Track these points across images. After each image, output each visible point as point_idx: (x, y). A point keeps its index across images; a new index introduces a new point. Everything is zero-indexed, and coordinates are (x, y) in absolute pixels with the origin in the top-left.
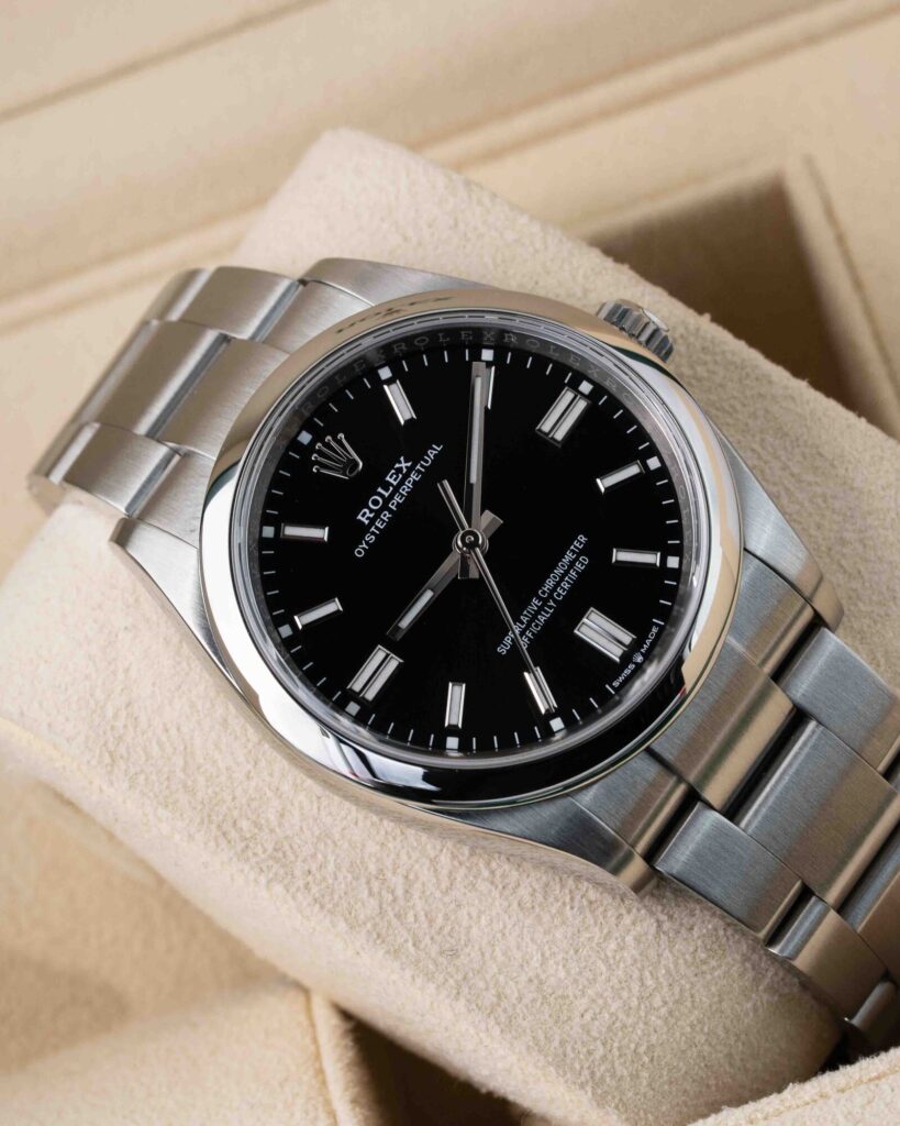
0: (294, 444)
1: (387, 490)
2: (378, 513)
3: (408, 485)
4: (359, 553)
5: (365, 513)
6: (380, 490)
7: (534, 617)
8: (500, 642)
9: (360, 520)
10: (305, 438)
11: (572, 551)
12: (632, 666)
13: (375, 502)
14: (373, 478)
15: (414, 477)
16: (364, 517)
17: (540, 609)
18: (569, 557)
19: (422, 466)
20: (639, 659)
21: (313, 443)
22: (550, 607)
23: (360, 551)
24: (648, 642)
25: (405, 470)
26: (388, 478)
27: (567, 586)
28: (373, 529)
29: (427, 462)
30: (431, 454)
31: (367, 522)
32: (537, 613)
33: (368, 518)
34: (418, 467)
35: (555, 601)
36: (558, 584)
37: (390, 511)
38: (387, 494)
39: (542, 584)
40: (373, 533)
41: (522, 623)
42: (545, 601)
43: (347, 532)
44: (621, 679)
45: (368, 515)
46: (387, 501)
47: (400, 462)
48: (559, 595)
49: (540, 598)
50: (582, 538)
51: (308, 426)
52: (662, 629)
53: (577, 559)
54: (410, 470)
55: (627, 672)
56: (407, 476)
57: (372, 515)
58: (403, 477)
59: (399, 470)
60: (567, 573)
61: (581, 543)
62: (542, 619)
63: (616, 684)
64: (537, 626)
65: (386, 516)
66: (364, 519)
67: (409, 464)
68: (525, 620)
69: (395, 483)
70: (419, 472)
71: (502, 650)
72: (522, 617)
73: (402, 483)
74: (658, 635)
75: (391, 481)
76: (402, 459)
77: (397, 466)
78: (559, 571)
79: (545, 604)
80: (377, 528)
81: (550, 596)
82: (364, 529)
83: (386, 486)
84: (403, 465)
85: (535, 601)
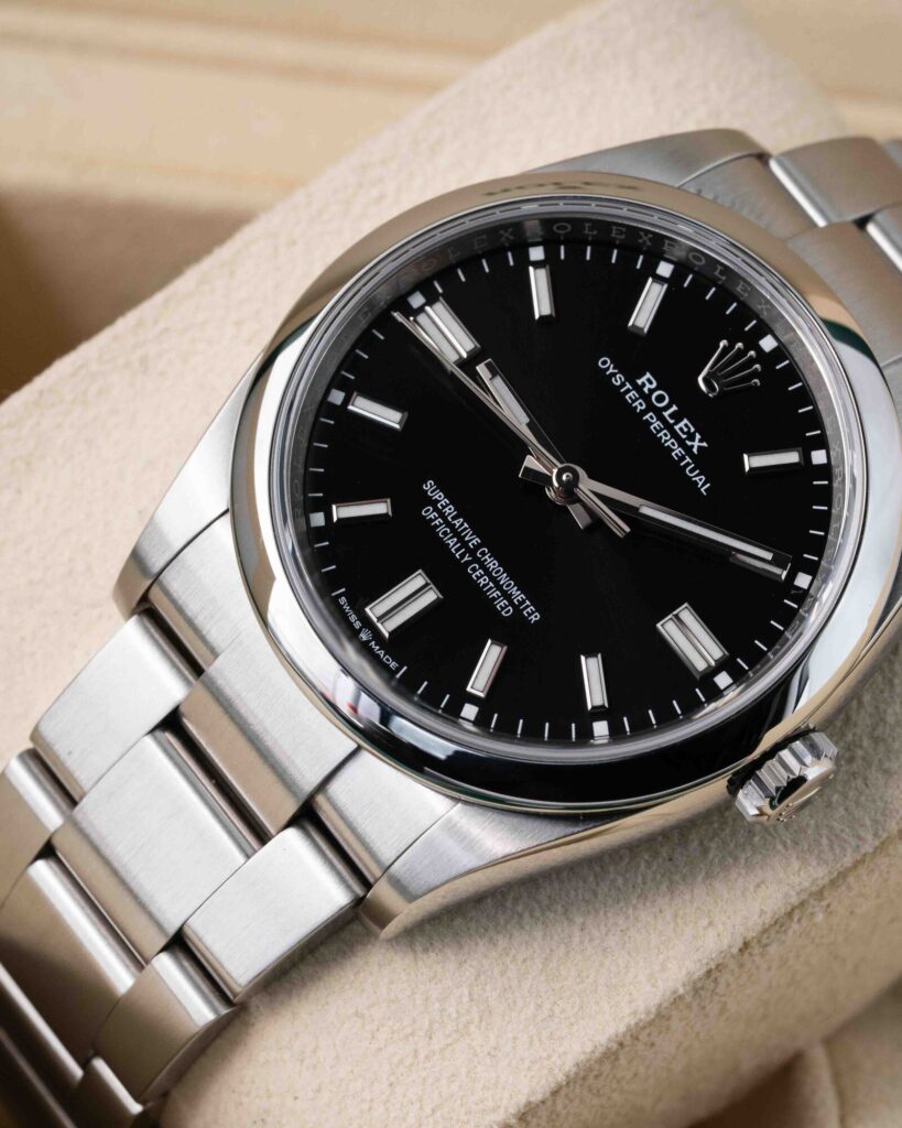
0: (763, 330)
1: (671, 416)
2: (646, 398)
3: (669, 442)
4: (604, 363)
5: (651, 383)
6: (674, 408)
7: (456, 533)
8: (440, 486)
9: (645, 374)
10: (768, 344)
11: (524, 601)
12: (358, 625)
13: (660, 399)
14: (690, 404)
15: (677, 451)
16: (647, 381)
17: (465, 544)
18: (518, 595)
19: (688, 464)
20: (364, 636)
21: (759, 350)
22: (462, 556)
23: (606, 364)
24: (382, 653)
25: (689, 443)
26: (685, 421)
27: (481, 581)
28: (628, 386)
29: (691, 471)
30: (700, 480)
31: (639, 382)
32: (461, 539)
33: (644, 385)
34: (688, 459)
35: (468, 563)
36: (487, 572)
37: (644, 412)
38: (666, 414)
39: (494, 555)
40: (623, 385)
41: (453, 518)
42: (472, 552)
43: (636, 353)
44: (347, 608)
45: (648, 386)
46: (659, 413)
48: (474, 570)
49: (477, 547)
50: (533, 619)
51: (780, 352)
52: (392, 673)
53: (511, 603)
54: (689, 450)
55: (353, 618)
56: (681, 443)
57: (646, 390)
58: (681, 438)
59: (691, 437)
60: (499, 587)
61: (530, 615)
62: (452, 542)
63: (343, 600)
64: (445, 533)
65: (640, 406)
66: (644, 379)
67: (695, 450)
68: (457, 523)
69: (677, 428)
70: (683, 458)
72: (462, 520)
73: (674, 435)
74: (386, 667)
75: (681, 424)
76: (705, 444)
77: (698, 436)
78: (504, 579)
79: (468, 550)
80: (628, 391)
81: (476, 560)
82: (631, 377)
83: (677, 417)
84: (696, 444)
85: (477, 540)
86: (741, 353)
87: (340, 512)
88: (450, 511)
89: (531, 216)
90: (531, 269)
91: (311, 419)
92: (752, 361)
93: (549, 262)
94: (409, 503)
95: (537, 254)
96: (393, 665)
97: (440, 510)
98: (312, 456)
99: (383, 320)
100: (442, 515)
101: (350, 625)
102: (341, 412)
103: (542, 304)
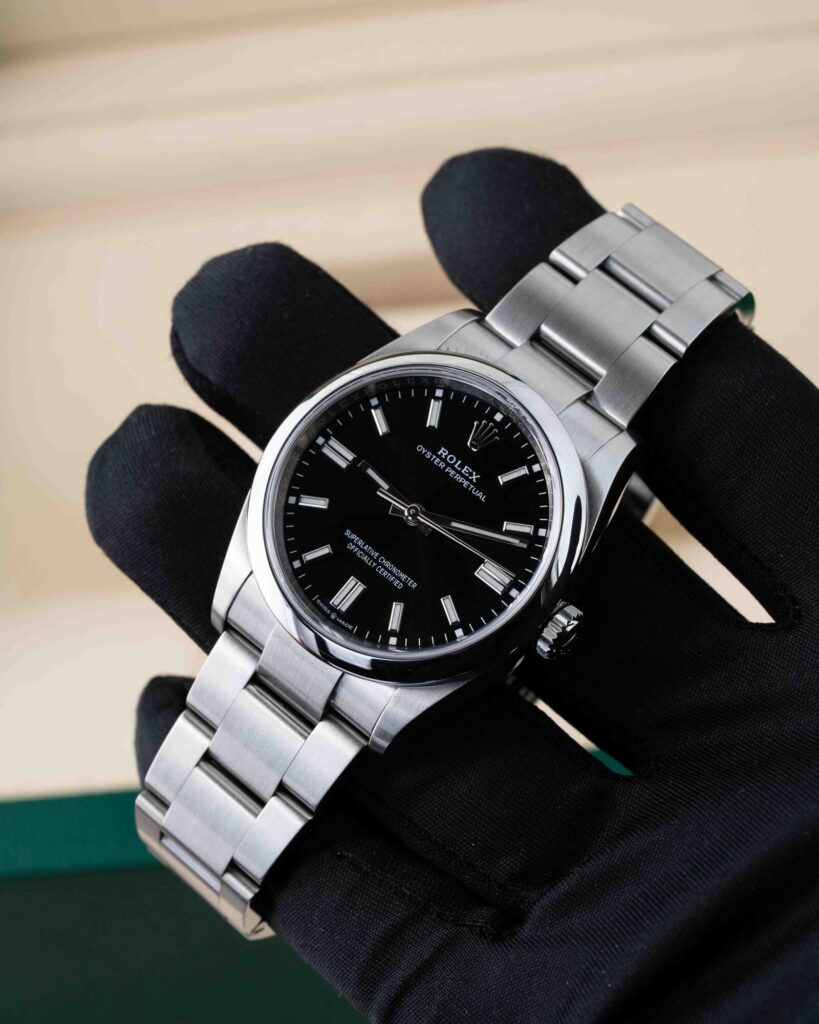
0: (495, 411)
1: (459, 466)
2: (444, 460)
3: (460, 479)
5: (445, 452)
6: (460, 462)
7: (366, 553)
8: (353, 532)
9: (441, 449)
10: (498, 417)
11: (407, 579)
12: (329, 612)
13: (451, 459)
14: (466, 458)
15: (466, 483)
16: (443, 452)
17: (372, 558)
18: (403, 576)
19: (473, 489)
20: (333, 616)
21: (495, 421)
22: (372, 564)
23: (421, 449)
24: (343, 623)
25: (471, 478)
26: (466, 467)
27: (384, 574)
28: (434, 457)
29: (475, 492)
30: (479, 494)
31: (439, 453)
32: (369, 556)
33: (441, 454)
34: (472, 486)
35: (376, 567)
36: (386, 569)
37: (445, 468)
38: (456, 466)
39: (387, 559)
40: (431, 457)
41: (363, 546)
42: (376, 560)
43: (434, 439)
44: (321, 605)
45: (444, 454)
46: (452, 466)
48: (379, 569)
49: (378, 557)
50: (414, 586)
51: (506, 419)
52: (350, 632)
53: (401, 581)
54: (471, 481)
55: (325, 609)
56: (467, 479)
57: (443, 456)
58: (465, 476)
59: (471, 474)
60: (393, 574)
61: (411, 585)
62: (365, 558)
63: (319, 601)
64: (361, 555)
65: (442, 465)
66: (441, 451)
67: (474, 481)
68: (366, 548)
69: (463, 471)
70: (469, 486)
71: (348, 533)
72: (367, 546)
73: (462, 475)
74: (347, 629)
75: (465, 469)
76: (479, 476)
77: (474, 473)
78: (395, 570)
79: (374, 560)
80: (435, 459)
81: (379, 564)
82: (435, 452)
83: (462, 466)
84: (474, 477)
85: (377, 554)
86: (486, 426)
87: (310, 556)
88: (361, 543)
89: (370, 383)
90: (373, 411)
91: (281, 514)
92: (492, 428)
93: (382, 405)
94: (340, 544)
95: (374, 402)
96: (350, 627)
97: (356, 543)
98: (287, 533)
99: (305, 455)
100: (357, 546)
101: (324, 613)
102: (296, 507)
103: (382, 428)
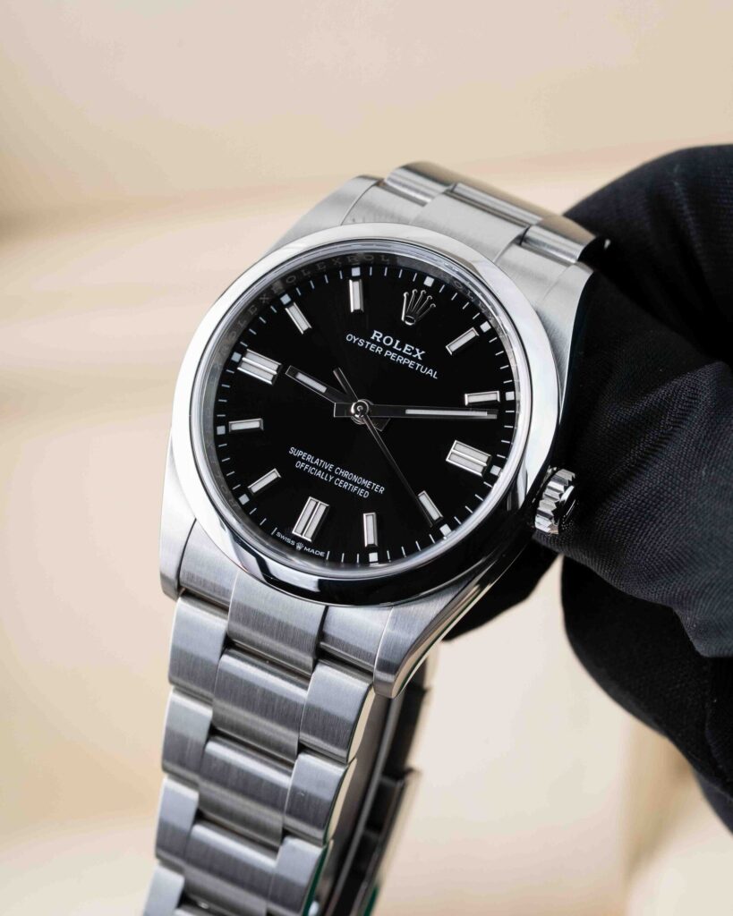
0: (423, 276)
1: (398, 347)
2: (381, 344)
3: (404, 361)
4: (350, 338)
5: (378, 335)
6: (398, 342)
7: (319, 468)
8: (298, 448)
9: (373, 332)
10: (429, 282)
11: (372, 485)
12: (293, 543)
13: (388, 341)
14: (404, 335)
15: (411, 363)
16: (377, 335)
17: (326, 471)
18: (367, 483)
19: (420, 367)
20: (299, 547)
21: (426, 288)
22: (328, 478)
23: (351, 338)
24: (313, 551)
25: (415, 356)
26: (407, 345)
27: (345, 486)
28: (368, 343)
29: (423, 370)
30: (430, 372)
31: (373, 338)
32: (323, 470)
33: (376, 338)
34: (419, 365)
35: (333, 480)
36: (346, 480)
37: (383, 353)
38: (395, 347)
39: (344, 469)
40: (365, 344)
41: (314, 461)
42: (332, 473)
43: (361, 324)
44: (283, 537)
45: (378, 337)
46: (391, 348)
47: (420, 352)
48: (338, 482)
49: (333, 469)
50: (381, 491)
51: (438, 283)
52: (323, 559)
53: (366, 489)
54: (416, 360)
55: (289, 541)
56: (411, 358)
57: (378, 340)
58: (408, 356)
59: (414, 352)
60: (355, 484)
61: (378, 490)
62: (319, 474)
63: (279, 534)
64: (313, 471)
65: (379, 350)
66: (374, 335)
67: (420, 358)
68: (317, 462)
69: (404, 351)
70: (415, 366)
71: (292, 451)
72: (318, 459)
73: (405, 356)
74: (319, 557)
75: (406, 348)
76: (423, 352)
77: (417, 350)
78: (355, 478)
79: (329, 473)
80: (369, 346)
81: (336, 476)
82: (367, 337)
83: (401, 346)
84: (419, 354)
85: (331, 466)
86: (417, 295)
87: (256, 487)
88: (310, 458)
89: (275, 281)
90: (287, 309)
91: (213, 448)
92: (425, 296)
93: (294, 300)
94: (286, 465)
95: (286, 299)
96: (322, 554)
97: (305, 460)
98: (225, 468)
99: (224, 378)
100: (307, 462)
101: (289, 545)
102: (227, 435)
103: (302, 324)
